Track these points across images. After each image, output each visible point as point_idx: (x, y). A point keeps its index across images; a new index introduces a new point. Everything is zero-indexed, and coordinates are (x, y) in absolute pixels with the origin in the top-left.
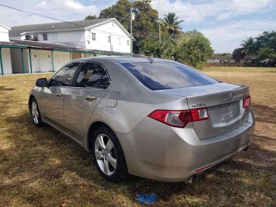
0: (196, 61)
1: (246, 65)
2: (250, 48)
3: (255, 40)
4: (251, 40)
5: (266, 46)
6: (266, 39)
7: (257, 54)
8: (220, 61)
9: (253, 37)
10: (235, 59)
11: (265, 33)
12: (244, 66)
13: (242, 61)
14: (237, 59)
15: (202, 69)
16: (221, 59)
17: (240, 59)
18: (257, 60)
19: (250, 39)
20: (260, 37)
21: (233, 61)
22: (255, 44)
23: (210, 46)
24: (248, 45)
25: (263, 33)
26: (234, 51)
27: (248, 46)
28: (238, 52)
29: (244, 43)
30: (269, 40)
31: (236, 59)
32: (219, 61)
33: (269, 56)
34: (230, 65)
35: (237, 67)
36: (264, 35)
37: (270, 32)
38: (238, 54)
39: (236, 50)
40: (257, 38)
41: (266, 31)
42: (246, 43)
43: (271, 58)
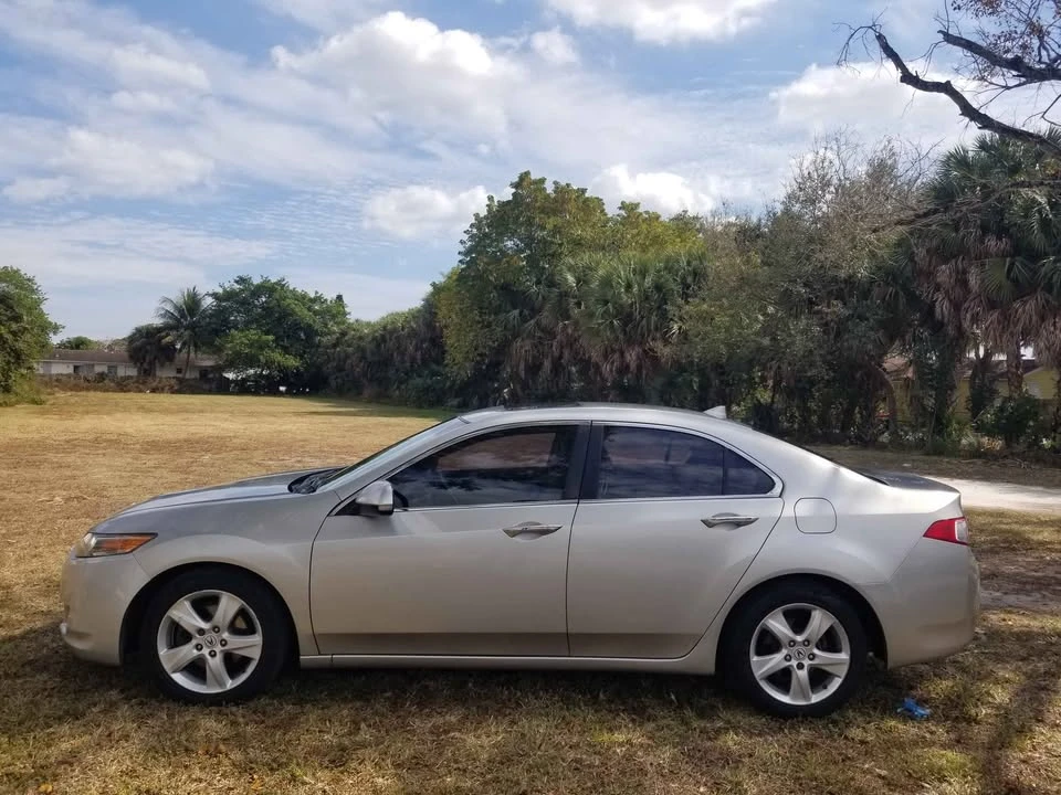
0: (10, 370)
1: (184, 387)
2: (192, 327)
3: (208, 302)
4: (193, 302)
5: (247, 325)
6: (244, 302)
7: (219, 350)
8: (76, 368)
9: (201, 291)
10: (139, 365)
11: (241, 280)
12: (179, 392)
13: (166, 373)
14: (145, 366)
15: (41, 403)
16: (78, 363)
17: (157, 365)
18: (220, 369)
19: (188, 295)
20: (225, 290)
21: (133, 372)
22: (211, 316)
23: (42, 306)
24: (183, 316)
25: (237, 282)
26: (134, 334)
27: (186, 320)
28: (147, 337)
29: (169, 308)
30: (256, 306)
31: (142, 364)
32: (70, 370)
33: (261, 357)
34: (122, 386)
35: (151, 395)
36: (237, 286)
37: (257, 281)
38: (148, 347)
39: (139, 330)
40: (215, 296)
41: (244, 274)
42: (176, 307)
43: (268, 364)
